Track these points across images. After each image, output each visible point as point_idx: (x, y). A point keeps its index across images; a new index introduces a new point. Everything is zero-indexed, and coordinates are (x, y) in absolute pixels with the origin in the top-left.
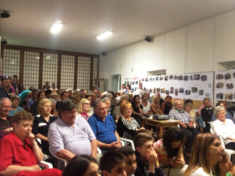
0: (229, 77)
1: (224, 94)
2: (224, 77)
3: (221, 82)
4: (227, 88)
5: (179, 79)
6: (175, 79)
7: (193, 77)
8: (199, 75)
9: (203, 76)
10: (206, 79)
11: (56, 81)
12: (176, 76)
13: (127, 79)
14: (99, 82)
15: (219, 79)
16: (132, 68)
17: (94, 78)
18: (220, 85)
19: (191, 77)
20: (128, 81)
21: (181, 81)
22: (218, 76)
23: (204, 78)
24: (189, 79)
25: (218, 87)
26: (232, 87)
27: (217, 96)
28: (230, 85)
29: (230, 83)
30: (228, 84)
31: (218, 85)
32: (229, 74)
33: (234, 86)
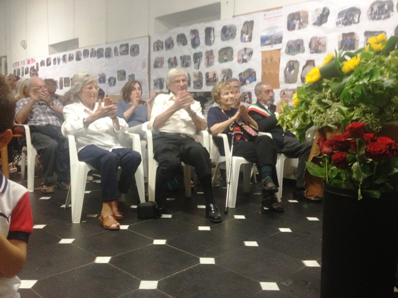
0: (171, 45)
2: (164, 46)
3: (160, 57)
4: (169, 67)
5: (98, 56)
6: (91, 56)
7: (118, 50)
8: (127, 45)
9: (133, 45)
10: (138, 52)
12: (92, 49)
13: (17, 64)
15: (158, 50)
16: (24, 41)
18: (158, 63)
19: (116, 49)
20: (18, 68)
21: (101, 59)
22: (156, 45)
23: (136, 50)
24: (114, 55)
25: (156, 66)
26: (176, 64)
27: (155, 84)
28: (172, 60)
29: (172, 56)
30: (170, 58)
31: (156, 63)
32: (171, 38)
33: (179, 62)
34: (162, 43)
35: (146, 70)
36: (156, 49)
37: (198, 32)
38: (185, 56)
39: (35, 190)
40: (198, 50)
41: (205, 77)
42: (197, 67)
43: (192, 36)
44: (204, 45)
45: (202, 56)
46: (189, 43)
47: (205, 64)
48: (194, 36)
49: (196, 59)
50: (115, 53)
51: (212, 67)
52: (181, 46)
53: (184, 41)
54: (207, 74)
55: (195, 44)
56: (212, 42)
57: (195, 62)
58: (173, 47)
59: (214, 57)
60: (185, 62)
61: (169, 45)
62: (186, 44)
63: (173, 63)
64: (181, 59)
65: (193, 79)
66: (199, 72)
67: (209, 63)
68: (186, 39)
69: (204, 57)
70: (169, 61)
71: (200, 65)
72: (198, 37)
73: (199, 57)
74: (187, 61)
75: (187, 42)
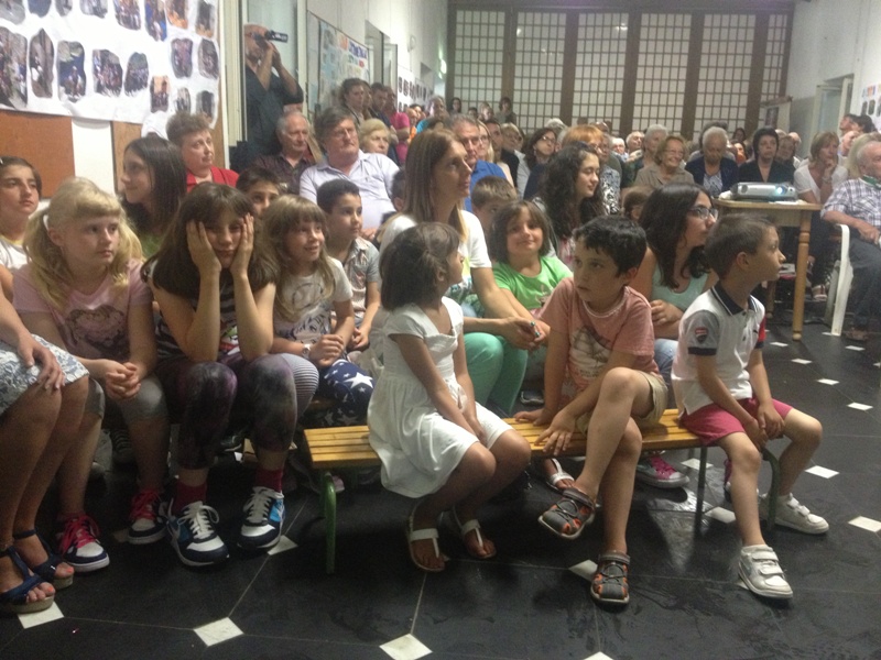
11: (618, 111)
13: (872, 90)
14: (777, 110)
17: (764, 98)
20: (871, 98)
39: (843, 334)
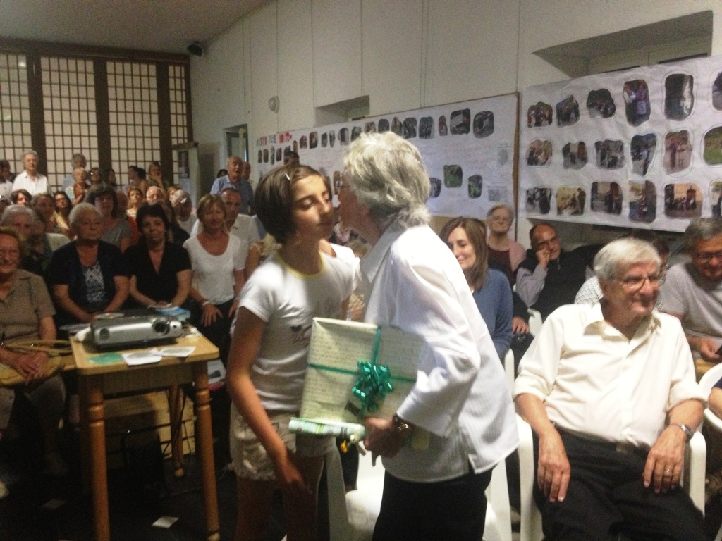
0: (573, 115)
1: (554, 192)
2: (554, 115)
3: (543, 140)
4: (566, 166)
5: (405, 134)
7: (448, 123)
8: (466, 113)
9: (480, 114)
10: (491, 129)
12: (395, 120)
13: (264, 140)
15: (538, 124)
18: (539, 153)
19: (442, 121)
22: (533, 112)
23: (486, 123)
24: (437, 133)
25: (532, 161)
26: (584, 159)
27: (530, 200)
28: (574, 150)
29: (575, 141)
30: (569, 144)
31: (531, 153)
32: (572, 98)
33: (592, 154)
34: (549, 108)
35: (509, 168)
36: (534, 121)
37: (645, 87)
38: (608, 142)
40: (645, 128)
41: (663, 194)
42: (642, 170)
43: (630, 95)
44: (663, 117)
45: (654, 143)
46: (621, 111)
47: (665, 164)
48: (634, 96)
49: (639, 151)
50: (441, 128)
51: (685, 172)
52: (599, 117)
53: (607, 106)
54: (669, 190)
55: (635, 115)
56: (685, 112)
57: (636, 157)
58: (576, 120)
59: (690, 149)
60: (608, 154)
61: (567, 113)
62: (611, 115)
63: (575, 156)
64: (598, 150)
65: (628, 197)
66: (647, 182)
67: (677, 162)
68: (612, 101)
69: (661, 145)
70: (566, 150)
71: (650, 166)
72: (646, 98)
73: (647, 147)
74: (614, 154)
75: (614, 110)
